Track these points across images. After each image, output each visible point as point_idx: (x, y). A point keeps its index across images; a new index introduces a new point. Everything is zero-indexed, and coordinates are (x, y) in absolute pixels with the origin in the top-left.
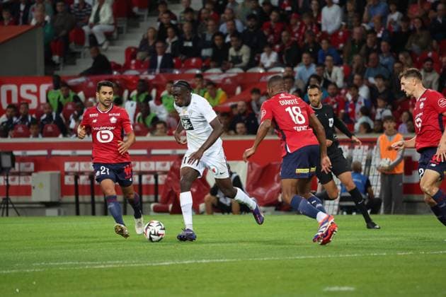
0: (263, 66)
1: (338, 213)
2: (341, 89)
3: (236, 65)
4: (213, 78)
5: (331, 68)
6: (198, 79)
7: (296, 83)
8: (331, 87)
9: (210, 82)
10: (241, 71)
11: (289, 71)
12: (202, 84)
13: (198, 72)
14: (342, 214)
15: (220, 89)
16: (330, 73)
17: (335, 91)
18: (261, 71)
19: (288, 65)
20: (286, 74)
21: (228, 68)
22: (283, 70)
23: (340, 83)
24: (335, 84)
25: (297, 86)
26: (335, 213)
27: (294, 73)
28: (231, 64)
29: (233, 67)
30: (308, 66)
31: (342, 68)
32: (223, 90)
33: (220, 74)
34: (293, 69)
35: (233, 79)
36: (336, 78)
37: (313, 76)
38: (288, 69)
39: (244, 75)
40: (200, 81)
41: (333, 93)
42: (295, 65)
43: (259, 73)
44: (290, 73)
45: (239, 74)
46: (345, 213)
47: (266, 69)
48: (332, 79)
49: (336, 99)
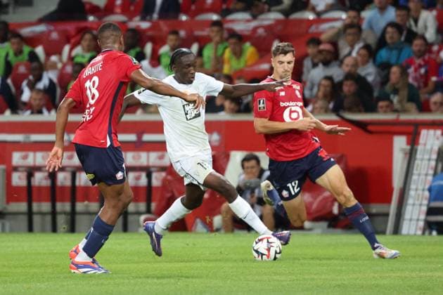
0: (313, 9)
1: (423, 233)
2: (432, 45)
3: (273, 8)
4: (238, 27)
5: (418, 13)
6: (215, 29)
7: (364, 35)
8: (417, 42)
9: (233, 34)
10: (280, 16)
11: (355, 17)
12: (221, 37)
13: (215, 17)
14: (430, 234)
15: (248, 45)
16: (416, 21)
17: (423, 49)
18: (311, 16)
19: (352, 8)
20: (348, 21)
21: (262, 12)
22: (344, 16)
23: (430, 35)
24: (423, 38)
25: (364, 40)
26: (419, 232)
27: (360, 19)
28: (266, 7)
29: (269, 11)
30: (382, 9)
31: (434, 13)
32: (253, 44)
33: (248, 21)
34: (359, 14)
35: (268, 28)
36: (426, 28)
37: (391, 24)
38: (352, 13)
39: (285, 23)
40: (218, 32)
41: (419, 51)
42: (363, 8)
43: (308, 20)
44: (355, 21)
45: (278, 22)
46: (434, 233)
47: (319, 14)
48: (419, 29)
49: (424, 60)
